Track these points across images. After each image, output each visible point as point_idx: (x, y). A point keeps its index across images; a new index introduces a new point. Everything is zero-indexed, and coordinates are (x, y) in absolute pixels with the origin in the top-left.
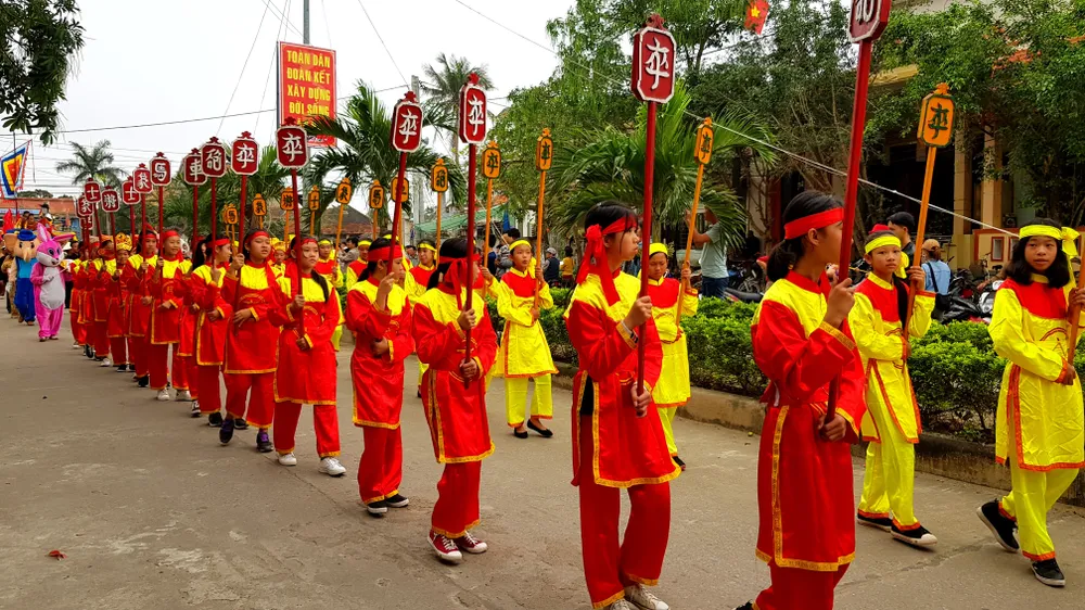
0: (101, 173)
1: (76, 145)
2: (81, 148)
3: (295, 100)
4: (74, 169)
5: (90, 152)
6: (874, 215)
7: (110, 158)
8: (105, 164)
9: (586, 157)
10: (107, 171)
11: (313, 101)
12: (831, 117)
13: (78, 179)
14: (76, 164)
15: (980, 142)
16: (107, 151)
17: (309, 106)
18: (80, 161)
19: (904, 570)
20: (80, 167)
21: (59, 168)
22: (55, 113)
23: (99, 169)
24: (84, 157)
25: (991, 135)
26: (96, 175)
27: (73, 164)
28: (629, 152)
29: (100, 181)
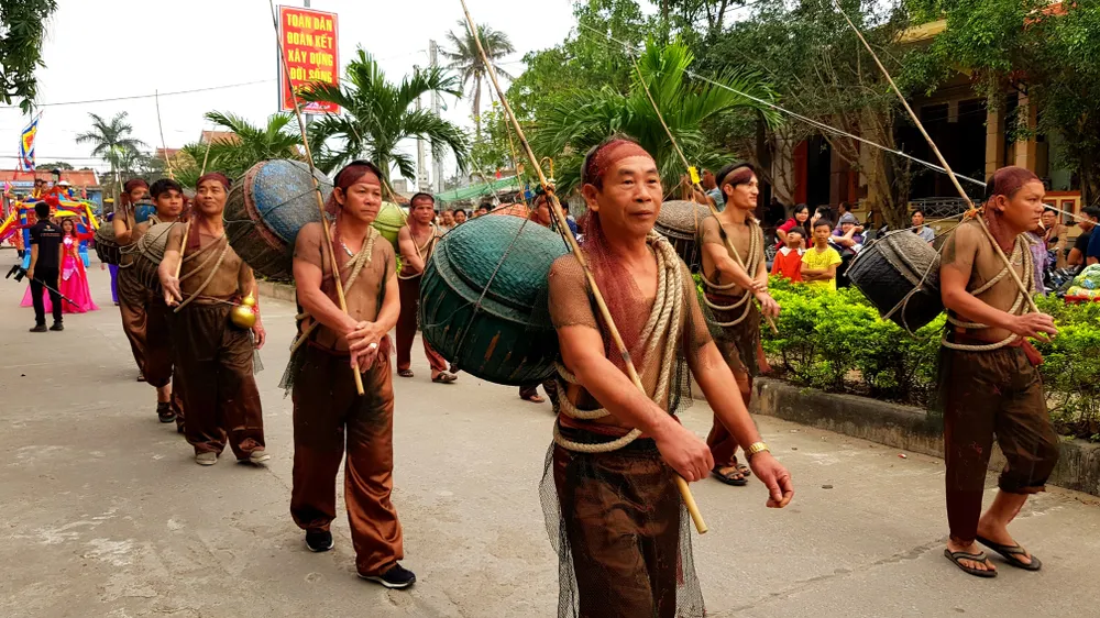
0: (119, 144)
1: (95, 116)
2: (99, 119)
3: (295, 65)
4: (93, 140)
5: (108, 124)
6: (900, 179)
7: (129, 129)
8: (123, 136)
9: (579, 119)
10: (127, 142)
11: (314, 67)
12: (855, 76)
13: (98, 149)
14: (95, 136)
15: (1013, 101)
16: (124, 122)
17: (311, 72)
18: (99, 133)
19: (879, 563)
20: (99, 138)
21: (77, 140)
22: (34, 81)
23: (118, 140)
24: (103, 128)
25: (1026, 94)
26: (115, 146)
27: (91, 136)
28: (625, 113)
29: (118, 151)
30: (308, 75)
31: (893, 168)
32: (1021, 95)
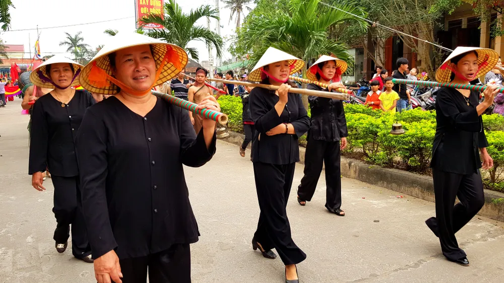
0: (78, 46)
1: (67, 34)
2: (69, 35)
3: (143, 6)
4: (67, 44)
5: (73, 37)
6: (437, 57)
7: (82, 39)
8: (80, 42)
10: (82, 45)
11: (152, 7)
12: (414, 6)
13: (69, 49)
14: (67, 43)
15: (494, 17)
16: (80, 36)
17: (151, 9)
18: (70, 42)
19: (396, 270)
20: (69, 44)
21: (60, 45)
22: (9, 15)
23: (78, 44)
24: (71, 39)
25: (501, 13)
26: (77, 47)
27: (66, 43)
28: (288, 23)
29: (78, 50)
30: (149, 10)
31: (433, 51)
32: (498, 13)
